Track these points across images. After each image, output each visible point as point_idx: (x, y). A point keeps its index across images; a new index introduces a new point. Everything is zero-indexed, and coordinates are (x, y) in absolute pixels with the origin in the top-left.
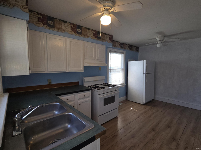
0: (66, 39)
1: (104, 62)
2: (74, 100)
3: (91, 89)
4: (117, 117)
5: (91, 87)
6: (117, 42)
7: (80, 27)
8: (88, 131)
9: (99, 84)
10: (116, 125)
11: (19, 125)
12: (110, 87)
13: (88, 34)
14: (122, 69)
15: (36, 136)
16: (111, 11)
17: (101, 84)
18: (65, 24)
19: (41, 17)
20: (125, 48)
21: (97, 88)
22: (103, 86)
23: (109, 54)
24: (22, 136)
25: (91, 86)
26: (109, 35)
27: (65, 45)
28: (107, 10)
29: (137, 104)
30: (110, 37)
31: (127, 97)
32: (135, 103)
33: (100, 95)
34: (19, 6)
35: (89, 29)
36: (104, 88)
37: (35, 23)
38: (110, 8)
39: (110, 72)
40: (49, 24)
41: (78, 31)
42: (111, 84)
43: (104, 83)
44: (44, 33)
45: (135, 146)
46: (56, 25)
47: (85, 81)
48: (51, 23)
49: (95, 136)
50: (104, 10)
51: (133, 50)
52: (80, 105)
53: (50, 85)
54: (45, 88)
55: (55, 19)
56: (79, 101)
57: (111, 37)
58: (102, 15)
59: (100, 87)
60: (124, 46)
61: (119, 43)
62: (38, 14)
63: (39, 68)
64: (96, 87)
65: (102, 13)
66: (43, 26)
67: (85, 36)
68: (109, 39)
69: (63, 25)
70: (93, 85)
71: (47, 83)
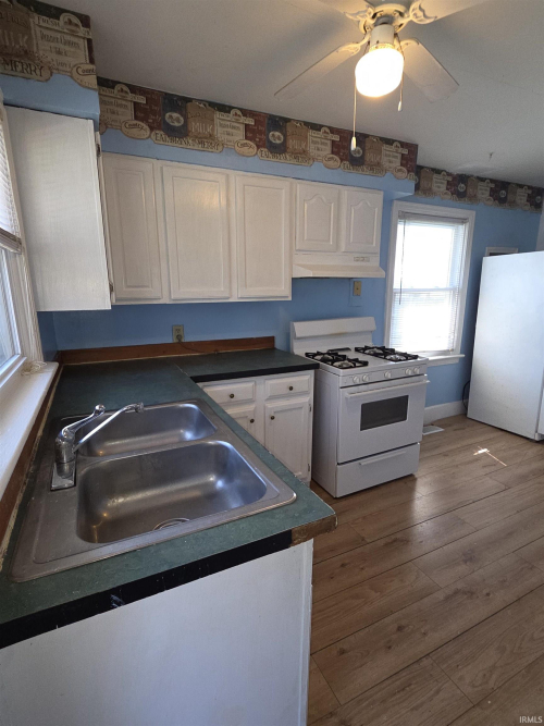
0: (228, 176)
1: (375, 262)
2: (251, 401)
3: (315, 367)
4: (411, 475)
5: (319, 357)
6: (438, 171)
7: (278, 123)
8: (268, 510)
9: (348, 349)
10: (407, 503)
11: (70, 461)
12: (391, 360)
13: (312, 149)
14: (453, 290)
15: (121, 500)
16: (404, 21)
17: (357, 350)
18: (225, 116)
19: (142, 100)
20: (473, 199)
21: (336, 364)
22: (362, 357)
23: (400, 227)
24: (75, 493)
25: (318, 354)
26: (403, 145)
27: (224, 202)
28: (387, 20)
29: (508, 436)
30: (406, 152)
31: (465, 407)
32: (501, 433)
33: (348, 389)
34: (69, 70)
35: (316, 127)
36: (365, 364)
37: (123, 128)
38: (401, 8)
39: (396, 304)
40: (168, 124)
41: (271, 139)
42: (397, 350)
43: (370, 344)
44: (155, 161)
45: (472, 593)
46: (195, 126)
47: (298, 335)
48: (174, 119)
49: (289, 533)
50: (372, 22)
51: (513, 204)
52: (273, 418)
53: (181, 345)
54: (164, 353)
55: (190, 100)
56: (270, 405)
57: (409, 152)
58: (365, 50)
59: (350, 360)
60: (470, 191)
61: (449, 174)
62: (134, 89)
63: (142, 287)
64: (335, 357)
65: (365, 41)
66: (150, 136)
67: (302, 156)
68: (399, 161)
69: (217, 121)
70: (324, 350)
71: (169, 339)
